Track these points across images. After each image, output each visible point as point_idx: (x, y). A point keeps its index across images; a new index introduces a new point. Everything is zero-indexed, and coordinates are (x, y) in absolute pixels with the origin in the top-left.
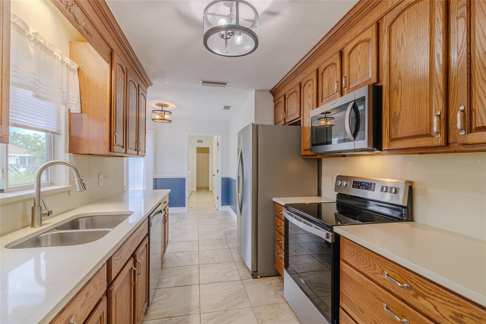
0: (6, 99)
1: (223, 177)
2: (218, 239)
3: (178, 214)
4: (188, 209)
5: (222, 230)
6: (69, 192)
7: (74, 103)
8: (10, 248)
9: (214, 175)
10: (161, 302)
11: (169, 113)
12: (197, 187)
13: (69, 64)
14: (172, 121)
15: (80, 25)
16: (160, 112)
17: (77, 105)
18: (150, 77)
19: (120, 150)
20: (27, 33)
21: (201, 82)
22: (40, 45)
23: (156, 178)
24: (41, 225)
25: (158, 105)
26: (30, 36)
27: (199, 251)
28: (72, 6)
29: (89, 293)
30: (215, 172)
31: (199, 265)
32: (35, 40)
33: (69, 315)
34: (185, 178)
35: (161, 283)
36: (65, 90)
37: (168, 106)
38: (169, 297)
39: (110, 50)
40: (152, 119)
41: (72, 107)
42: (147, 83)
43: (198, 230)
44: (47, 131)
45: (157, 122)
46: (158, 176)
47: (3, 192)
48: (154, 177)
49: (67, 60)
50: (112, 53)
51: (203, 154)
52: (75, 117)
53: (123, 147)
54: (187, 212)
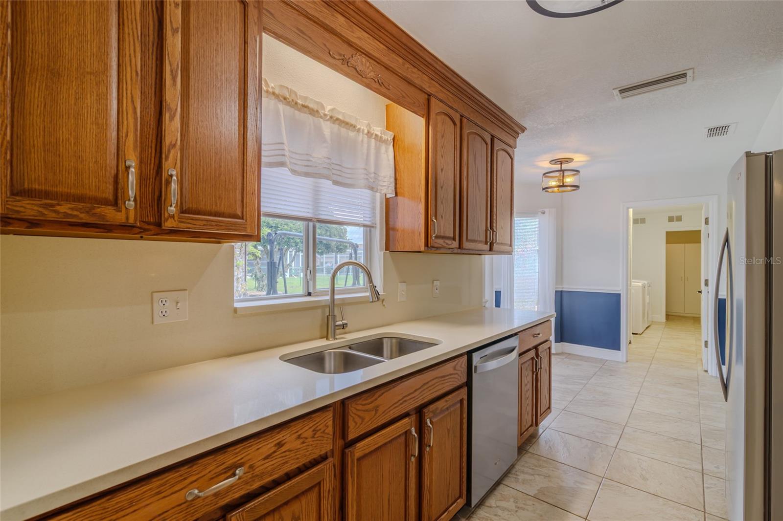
0: (251, 192)
2: (677, 440)
3: (603, 362)
4: (627, 357)
5: (700, 420)
6: (383, 301)
7: (385, 184)
8: (285, 361)
9: (700, 292)
10: (500, 512)
11: (575, 172)
12: (668, 313)
13: (380, 135)
14: (580, 188)
15: (366, 78)
16: (557, 174)
17: (389, 187)
18: (516, 117)
19: (447, 244)
20: (322, 113)
21: (616, 92)
22: (338, 122)
23: (561, 291)
24: (335, 339)
25: (554, 162)
26: (325, 115)
27: (616, 447)
28: (352, 57)
29: (285, 443)
31: (603, 478)
32: (331, 117)
33: (235, 462)
34: (620, 294)
35: (516, 478)
36: (372, 170)
37: (573, 159)
38: (517, 511)
39: (426, 96)
40: (543, 189)
41: (381, 190)
42: (513, 129)
43: (634, 405)
44: (364, 226)
45: (553, 192)
46: (564, 287)
47: (311, 295)
48: (556, 288)
49: (377, 130)
50: (429, 100)
51: (686, 244)
52: (391, 203)
53: (454, 239)
54: (625, 361)
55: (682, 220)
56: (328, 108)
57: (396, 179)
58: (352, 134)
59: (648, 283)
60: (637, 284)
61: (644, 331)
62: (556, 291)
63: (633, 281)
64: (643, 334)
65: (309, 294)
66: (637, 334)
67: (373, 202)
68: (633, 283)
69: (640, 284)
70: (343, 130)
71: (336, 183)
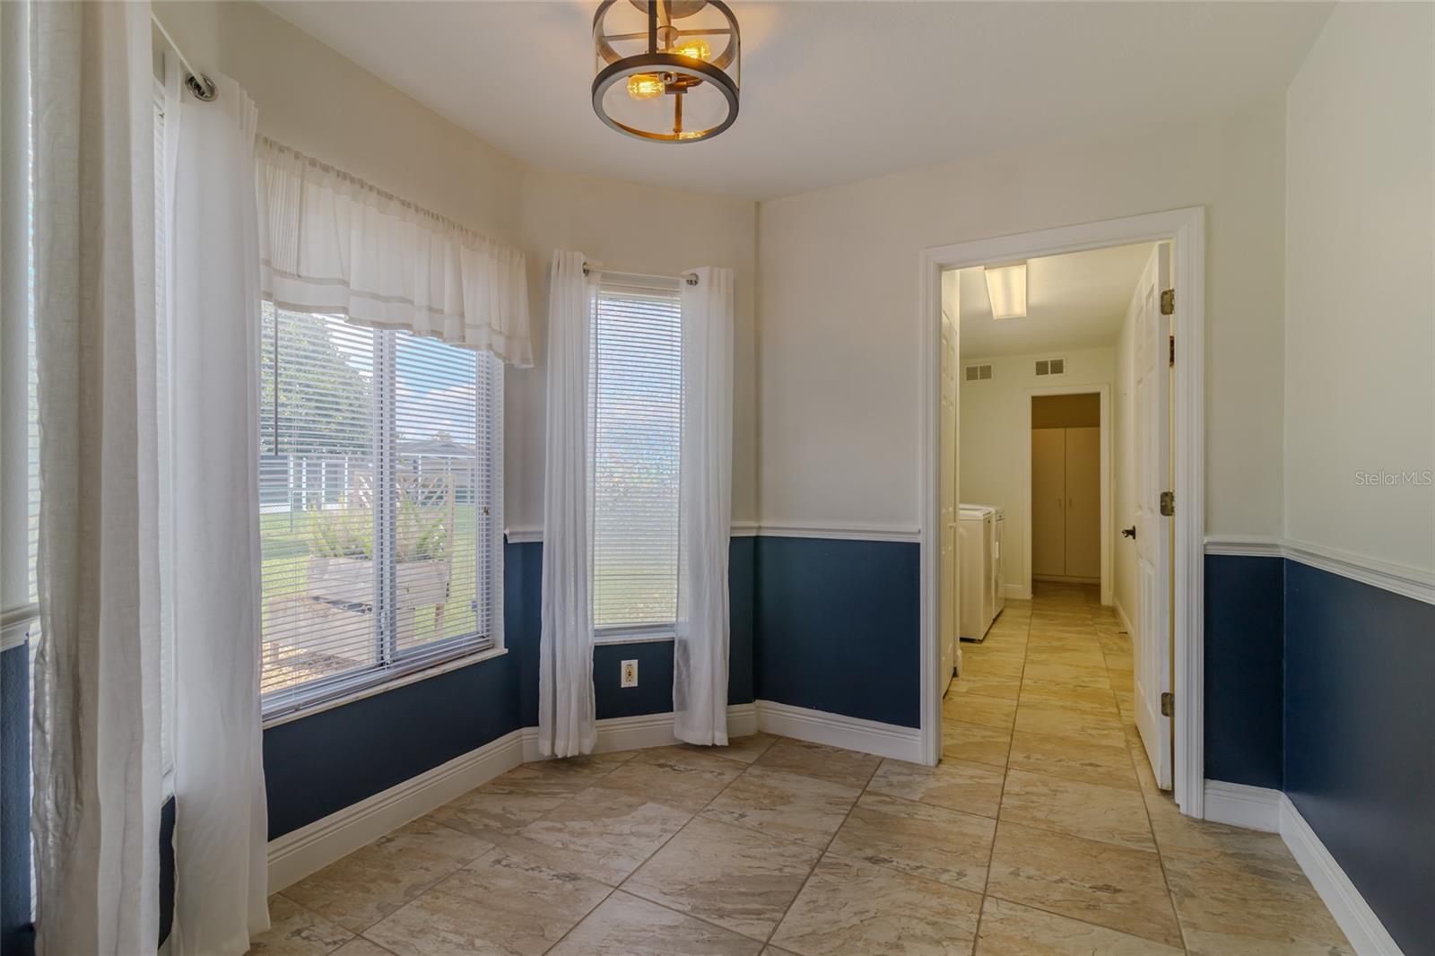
1: (1213, 551)
4: (939, 741)
9: (1132, 533)
12: (1039, 577)
30: (1142, 512)
34: (918, 545)
48: (733, 528)
51: (1068, 430)
54: (932, 761)
55: (1064, 370)
59: (997, 512)
60: (973, 514)
61: (990, 628)
62: (731, 538)
63: (961, 506)
64: (989, 637)
66: (972, 641)
68: (961, 512)
69: (979, 515)
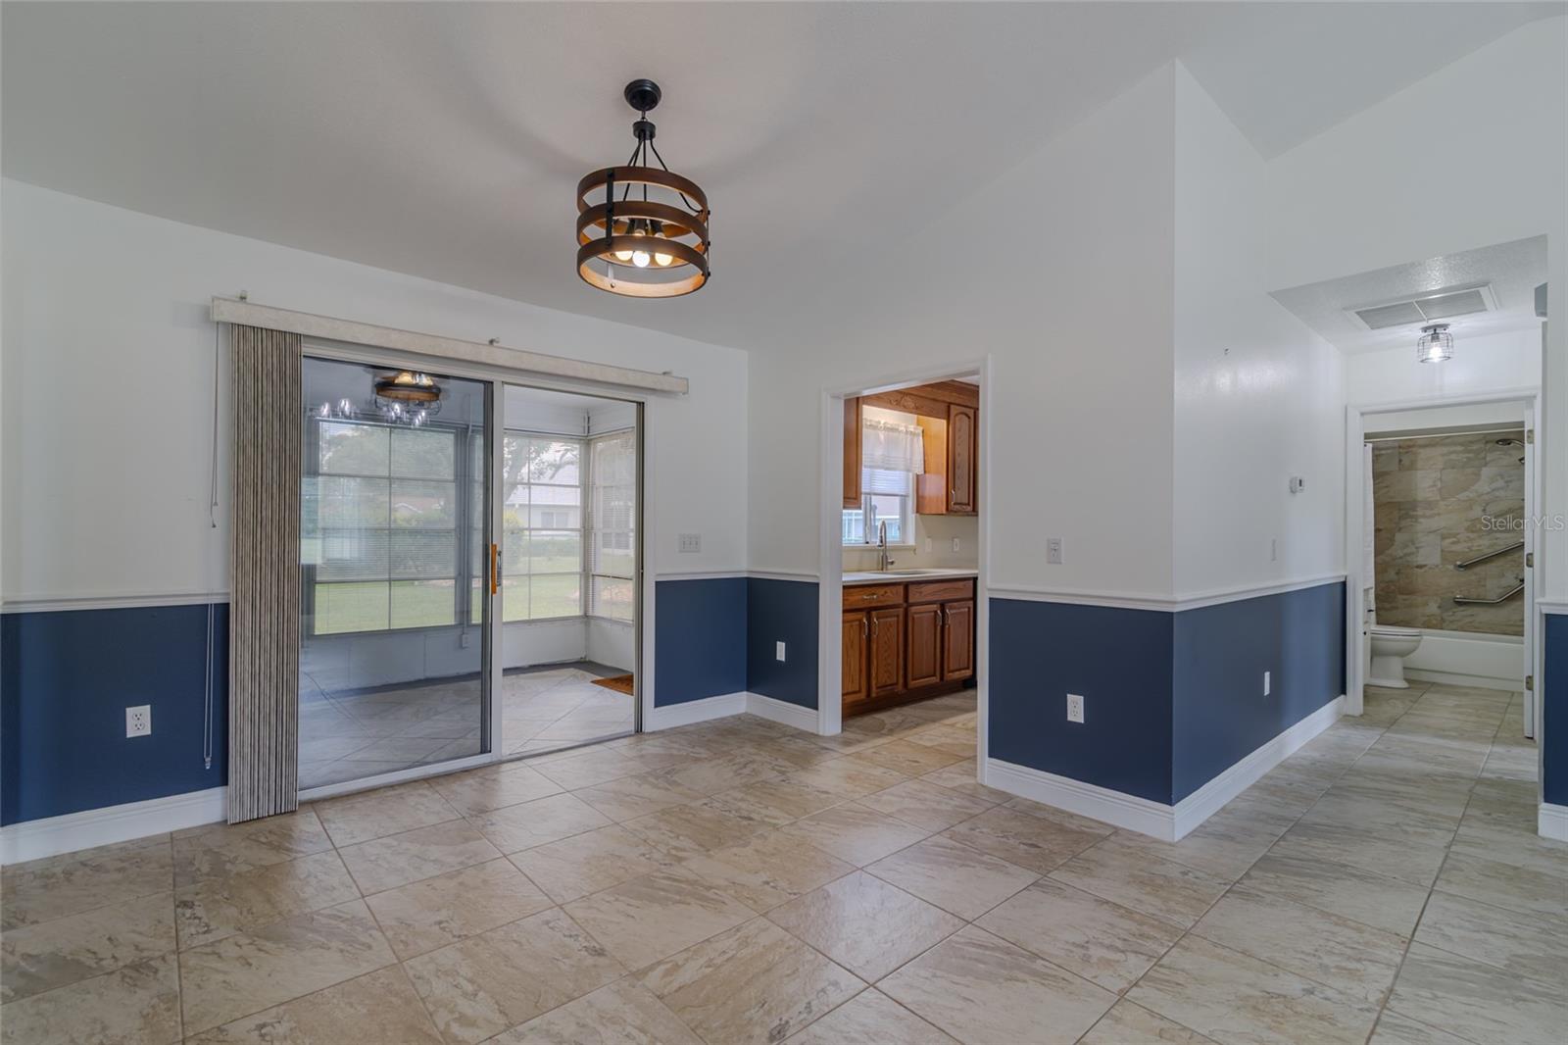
7: (917, 465)
13: (913, 431)
17: (919, 467)
19: (963, 509)
26: (881, 427)
32: (885, 428)
36: (907, 456)
41: (914, 470)
49: (911, 428)
50: (949, 407)
52: (920, 478)
53: (969, 504)
56: (882, 422)
57: (925, 461)
58: (896, 434)
65: (867, 543)
67: (907, 479)
70: (891, 433)
71: (887, 469)
